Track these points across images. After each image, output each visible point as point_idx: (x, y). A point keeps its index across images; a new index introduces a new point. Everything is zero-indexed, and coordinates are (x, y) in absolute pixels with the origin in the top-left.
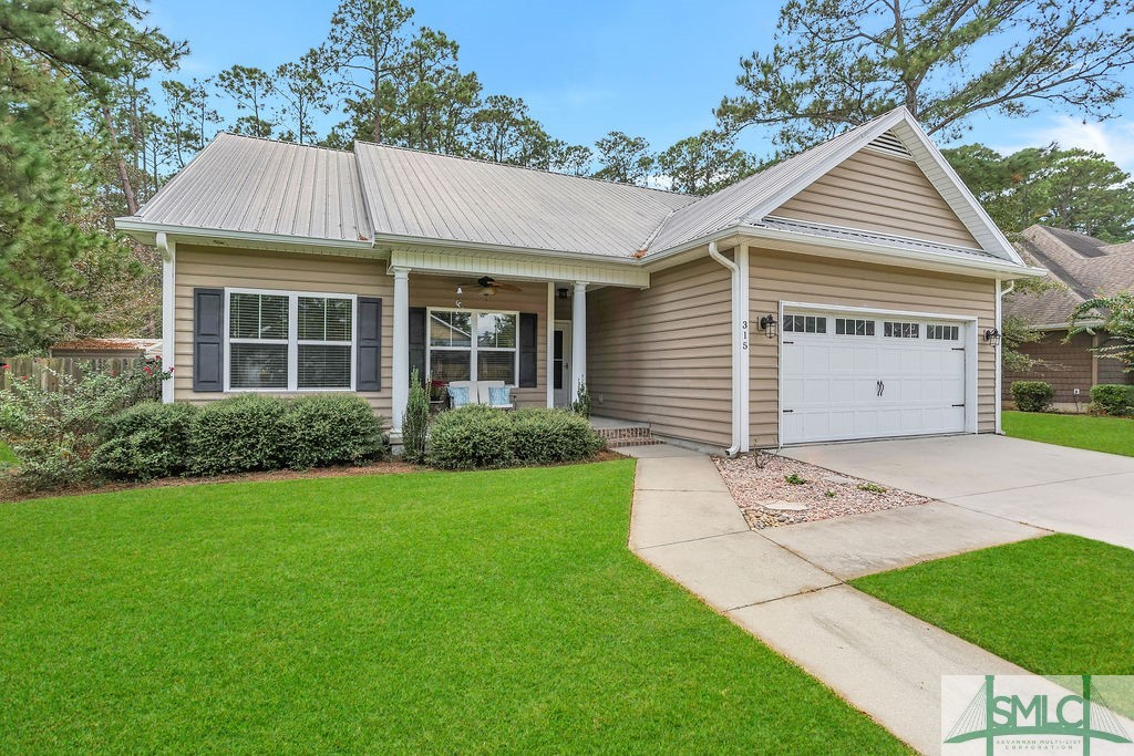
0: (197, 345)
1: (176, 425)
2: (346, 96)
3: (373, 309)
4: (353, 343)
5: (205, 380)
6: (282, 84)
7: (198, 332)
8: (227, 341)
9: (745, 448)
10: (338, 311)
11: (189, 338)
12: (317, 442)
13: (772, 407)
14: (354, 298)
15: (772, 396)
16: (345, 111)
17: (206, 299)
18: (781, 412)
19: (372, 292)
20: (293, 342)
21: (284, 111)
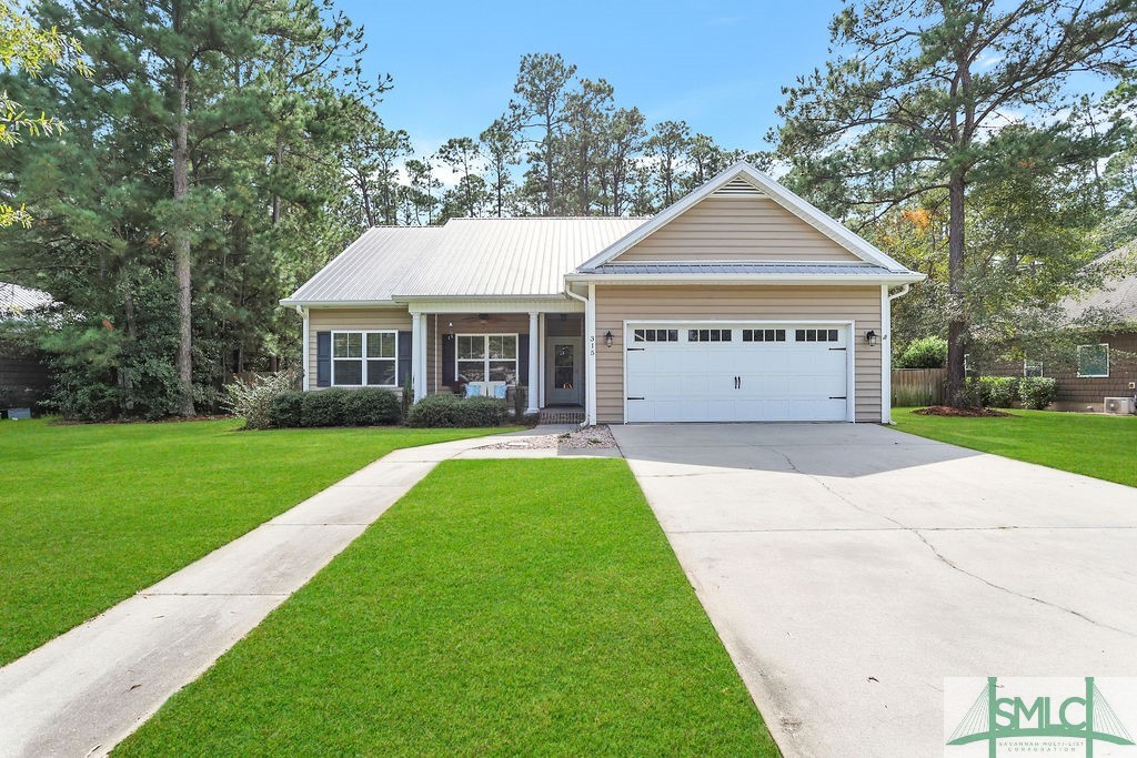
0: (319, 361)
1: (297, 401)
2: (526, 151)
3: (406, 337)
4: (396, 359)
5: (322, 380)
6: (485, 148)
7: (319, 355)
8: (333, 359)
9: (593, 423)
10: (388, 338)
11: (315, 358)
12: (355, 412)
13: (619, 395)
14: (396, 332)
15: (619, 387)
16: (529, 162)
17: (323, 337)
18: (625, 399)
19: (404, 328)
20: (364, 359)
21: (486, 169)
